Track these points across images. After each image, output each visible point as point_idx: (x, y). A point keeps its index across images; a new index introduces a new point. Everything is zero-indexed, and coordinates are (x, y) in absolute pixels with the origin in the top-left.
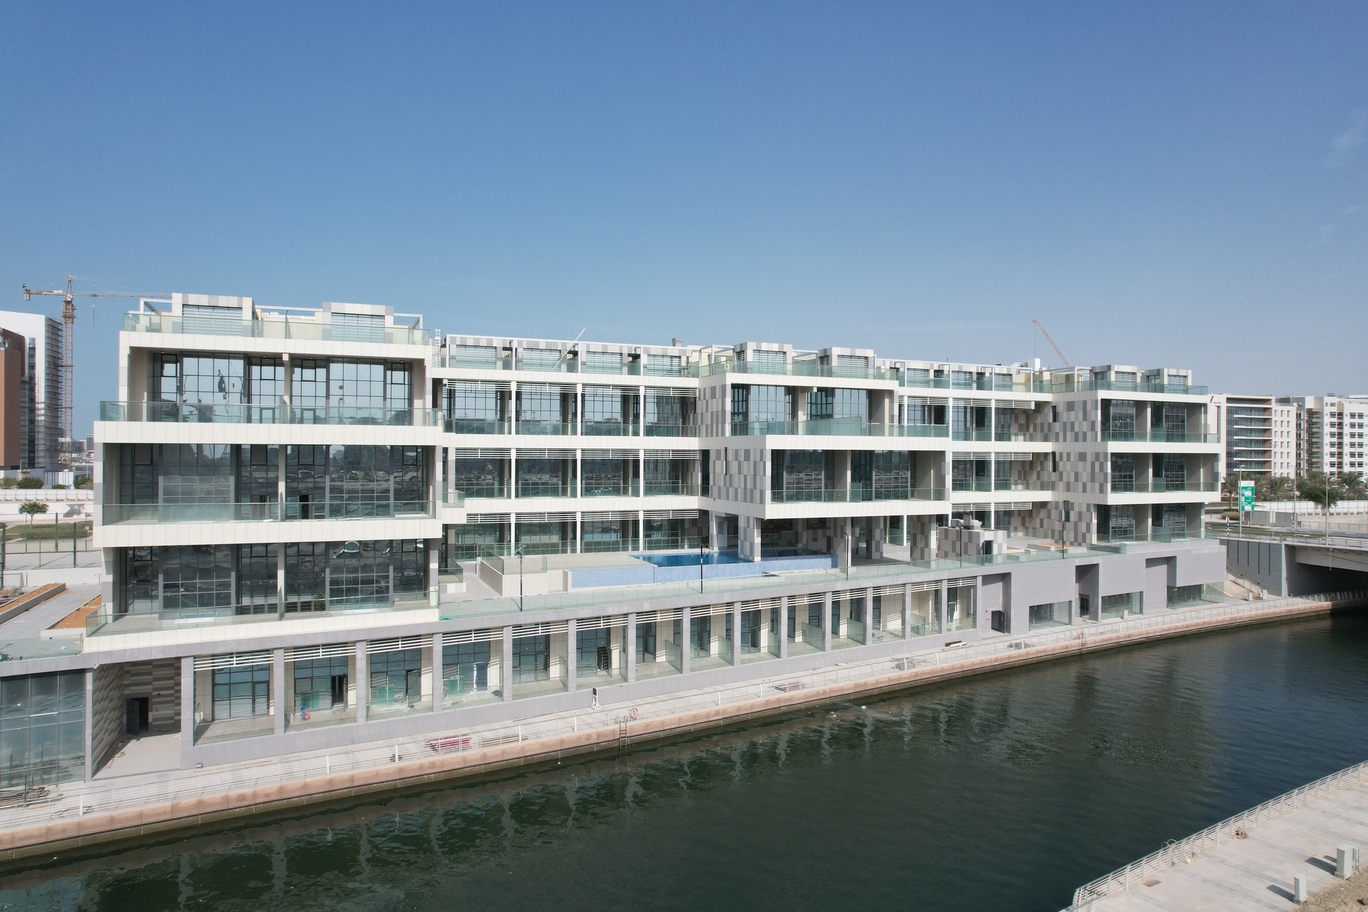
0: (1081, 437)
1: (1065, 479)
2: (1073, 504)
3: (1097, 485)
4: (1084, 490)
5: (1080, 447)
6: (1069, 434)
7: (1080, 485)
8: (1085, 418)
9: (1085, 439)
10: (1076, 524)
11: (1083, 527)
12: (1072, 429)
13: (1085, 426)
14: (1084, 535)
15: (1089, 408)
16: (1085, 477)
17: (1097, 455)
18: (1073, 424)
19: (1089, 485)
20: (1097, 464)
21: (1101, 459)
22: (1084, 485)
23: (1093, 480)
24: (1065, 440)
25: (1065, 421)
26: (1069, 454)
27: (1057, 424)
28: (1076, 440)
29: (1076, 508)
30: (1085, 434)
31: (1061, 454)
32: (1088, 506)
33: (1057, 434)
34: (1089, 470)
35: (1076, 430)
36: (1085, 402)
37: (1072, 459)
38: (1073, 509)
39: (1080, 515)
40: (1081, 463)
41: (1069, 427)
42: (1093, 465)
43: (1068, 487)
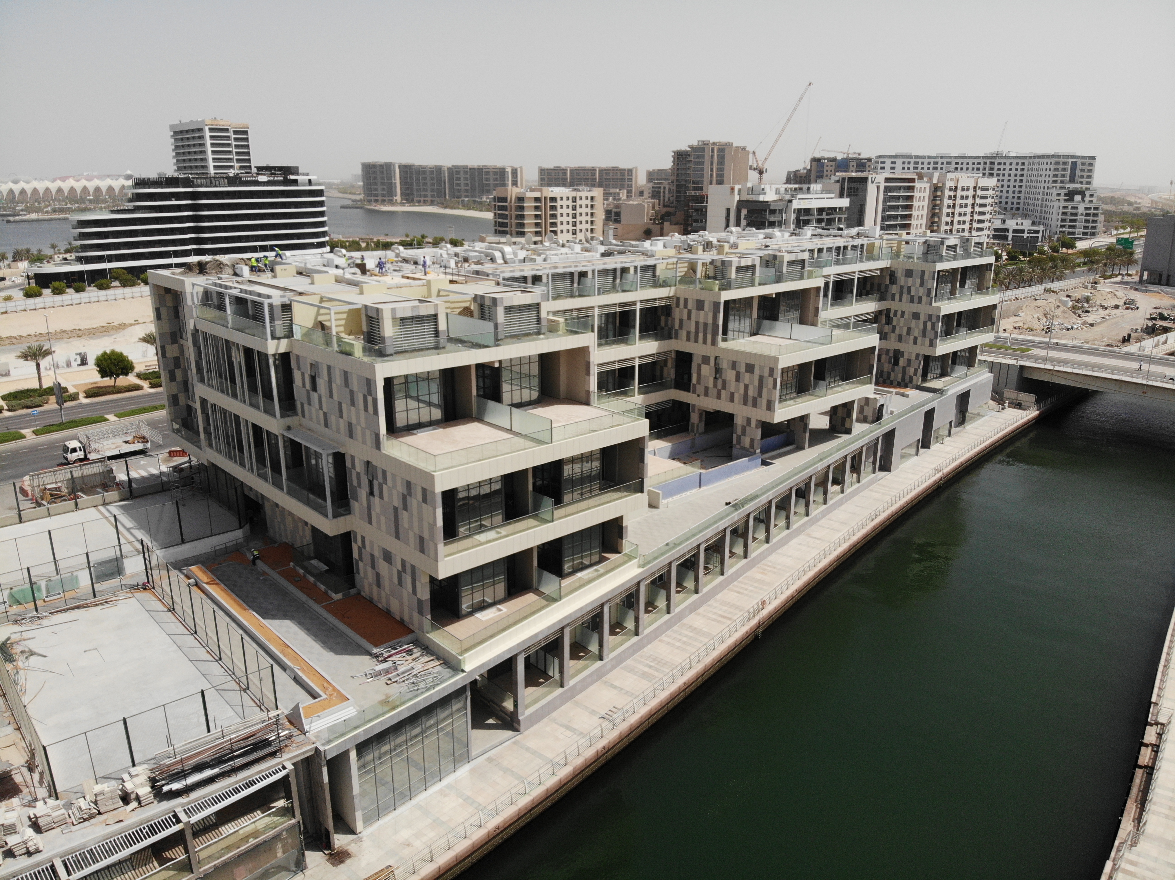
0: (916, 299)
1: (897, 331)
2: (903, 352)
3: (927, 341)
4: (915, 342)
5: (915, 307)
6: (905, 297)
7: (912, 339)
8: (922, 285)
9: (920, 302)
10: (904, 369)
11: (911, 371)
12: (909, 292)
13: (921, 292)
14: (911, 378)
15: (926, 277)
16: (916, 332)
17: (930, 317)
18: (909, 289)
19: (920, 339)
20: (929, 324)
21: (934, 320)
22: (916, 339)
23: (924, 335)
24: (900, 300)
25: (902, 284)
26: (903, 313)
27: (894, 286)
28: (912, 301)
29: (906, 356)
30: (920, 298)
31: (896, 312)
32: (917, 356)
33: (893, 295)
34: (921, 326)
35: (912, 293)
36: (923, 273)
37: (906, 316)
38: (903, 356)
39: (909, 361)
40: (914, 321)
41: (905, 290)
42: (925, 323)
43: (900, 339)
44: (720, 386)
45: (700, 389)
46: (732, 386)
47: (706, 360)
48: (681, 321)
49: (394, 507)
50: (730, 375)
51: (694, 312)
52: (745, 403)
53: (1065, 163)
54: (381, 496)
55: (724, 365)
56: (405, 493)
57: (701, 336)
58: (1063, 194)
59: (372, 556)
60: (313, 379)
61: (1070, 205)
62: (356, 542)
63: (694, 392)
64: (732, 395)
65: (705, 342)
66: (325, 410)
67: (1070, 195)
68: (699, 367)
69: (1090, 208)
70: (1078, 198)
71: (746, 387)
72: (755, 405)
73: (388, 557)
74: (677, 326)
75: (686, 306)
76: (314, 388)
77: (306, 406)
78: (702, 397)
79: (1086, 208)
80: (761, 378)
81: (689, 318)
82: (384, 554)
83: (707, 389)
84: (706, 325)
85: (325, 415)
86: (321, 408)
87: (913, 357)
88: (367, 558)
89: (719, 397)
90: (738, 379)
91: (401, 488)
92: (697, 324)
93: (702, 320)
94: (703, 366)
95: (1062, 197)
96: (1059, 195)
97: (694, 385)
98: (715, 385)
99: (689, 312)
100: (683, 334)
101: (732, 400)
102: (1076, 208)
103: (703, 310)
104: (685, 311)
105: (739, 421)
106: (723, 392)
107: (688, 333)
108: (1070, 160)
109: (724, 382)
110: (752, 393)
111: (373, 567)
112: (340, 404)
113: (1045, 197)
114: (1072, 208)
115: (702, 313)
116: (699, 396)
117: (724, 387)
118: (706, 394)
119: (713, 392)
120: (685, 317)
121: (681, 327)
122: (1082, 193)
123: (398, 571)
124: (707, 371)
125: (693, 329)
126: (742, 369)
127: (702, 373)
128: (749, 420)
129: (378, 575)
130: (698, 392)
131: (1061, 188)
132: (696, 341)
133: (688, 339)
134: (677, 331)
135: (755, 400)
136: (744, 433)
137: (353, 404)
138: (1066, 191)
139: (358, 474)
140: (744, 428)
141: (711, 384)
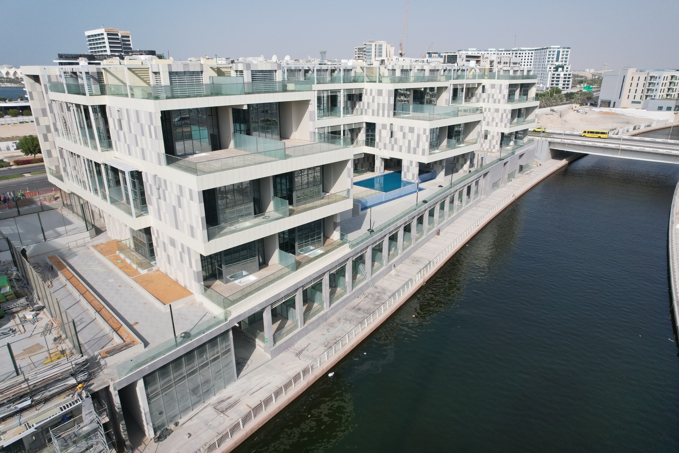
0: (497, 101)
1: (486, 120)
2: (490, 131)
3: (504, 124)
4: (497, 125)
5: (497, 106)
6: (491, 99)
7: (494, 123)
8: (500, 93)
9: (499, 102)
10: (491, 141)
11: (494, 142)
12: (493, 97)
13: (501, 96)
14: (495, 146)
15: (503, 88)
16: (497, 120)
18: (493, 95)
19: (499, 124)
20: (505, 115)
21: (507, 112)
22: (497, 124)
23: (501, 121)
24: (488, 102)
25: (489, 92)
26: (490, 109)
27: (485, 94)
28: (495, 102)
29: (491, 134)
30: (499, 100)
31: (485, 109)
32: (498, 133)
33: (484, 99)
34: (500, 116)
35: (495, 98)
36: (501, 85)
37: (491, 111)
38: (489, 134)
39: (493, 137)
40: (496, 113)
41: (491, 96)
42: (502, 115)
43: (488, 124)
44: (393, 142)
45: (381, 145)
46: (400, 142)
47: (384, 127)
48: (368, 104)
49: (173, 206)
50: (398, 135)
51: (376, 98)
52: (409, 152)
53: (554, 52)
54: (165, 200)
55: (395, 129)
56: (179, 195)
57: (381, 112)
58: (552, 68)
59: (164, 243)
60: (120, 121)
61: (556, 73)
62: (154, 235)
63: (377, 147)
64: (401, 147)
65: (383, 115)
66: (128, 143)
67: (556, 69)
68: (380, 131)
69: (566, 75)
70: (560, 69)
71: (409, 142)
72: (415, 153)
73: (173, 243)
74: (366, 107)
75: (371, 94)
76: (121, 129)
77: (117, 142)
78: (383, 150)
79: (565, 75)
80: (419, 136)
81: (373, 101)
82: (170, 240)
83: (385, 145)
84: (384, 105)
85: (128, 145)
86: (126, 142)
87: (496, 134)
88: (161, 245)
89: (393, 149)
90: (404, 137)
91: (176, 192)
92: (378, 104)
93: (381, 102)
94: (383, 131)
95: (552, 69)
96: (550, 68)
97: (378, 143)
98: (390, 142)
99: (373, 98)
100: (370, 111)
101: (401, 151)
102: (559, 75)
103: (382, 96)
104: (371, 97)
105: (405, 164)
106: (395, 146)
107: (373, 111)
108: (557, 50)
109: (396, 140)
110: (413, 145)
111: (165, 251)
112: (136, 136)
113: (543, 69)
114: (557, 75)
115: (381, 97)
116: (380, 149)
117: (396, 143)
118: (385, 148)
119: (389, 146)
120: (371, 101)
121: (368, 107)
122: (562, 67)
123: (180, 252)
124: (386, 134)
125: (376, 108)
126: (407, 130)
127: (382, 135)
128: (411, 162)
129: (168, 256)
130: (379, 148)
131: (552, 65)
132: (378, 115)
133: (373, 115)
134: (366, 110)
135: (415, 150)
136: (408, 171)
137: (143, 135)
138: (554, 66)
139: (150, 185)
140: (408, 167)
141: (387, 142)
